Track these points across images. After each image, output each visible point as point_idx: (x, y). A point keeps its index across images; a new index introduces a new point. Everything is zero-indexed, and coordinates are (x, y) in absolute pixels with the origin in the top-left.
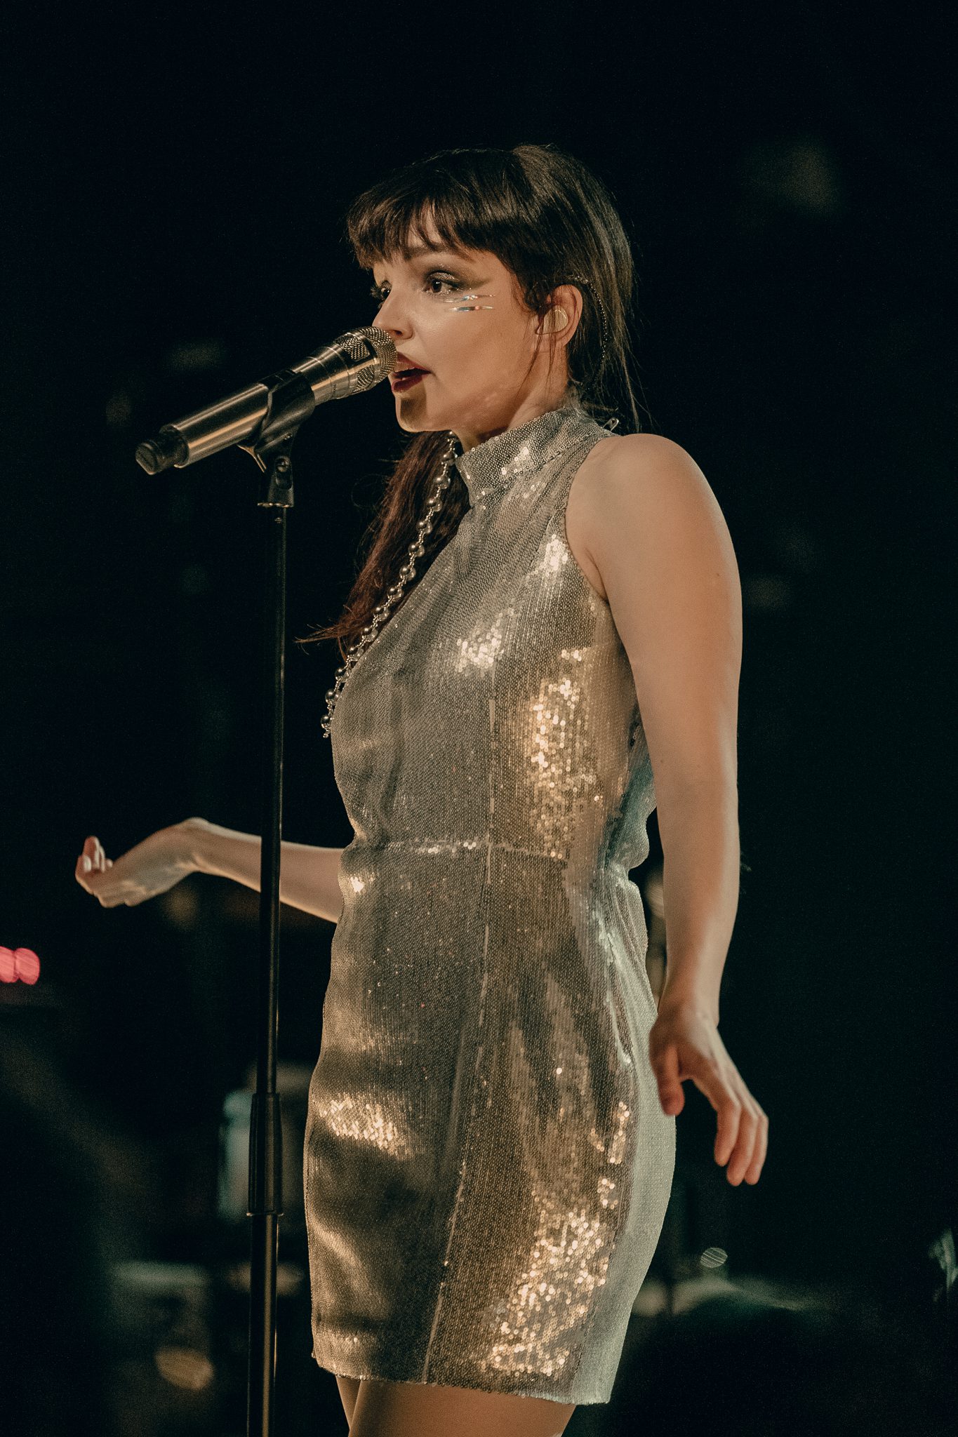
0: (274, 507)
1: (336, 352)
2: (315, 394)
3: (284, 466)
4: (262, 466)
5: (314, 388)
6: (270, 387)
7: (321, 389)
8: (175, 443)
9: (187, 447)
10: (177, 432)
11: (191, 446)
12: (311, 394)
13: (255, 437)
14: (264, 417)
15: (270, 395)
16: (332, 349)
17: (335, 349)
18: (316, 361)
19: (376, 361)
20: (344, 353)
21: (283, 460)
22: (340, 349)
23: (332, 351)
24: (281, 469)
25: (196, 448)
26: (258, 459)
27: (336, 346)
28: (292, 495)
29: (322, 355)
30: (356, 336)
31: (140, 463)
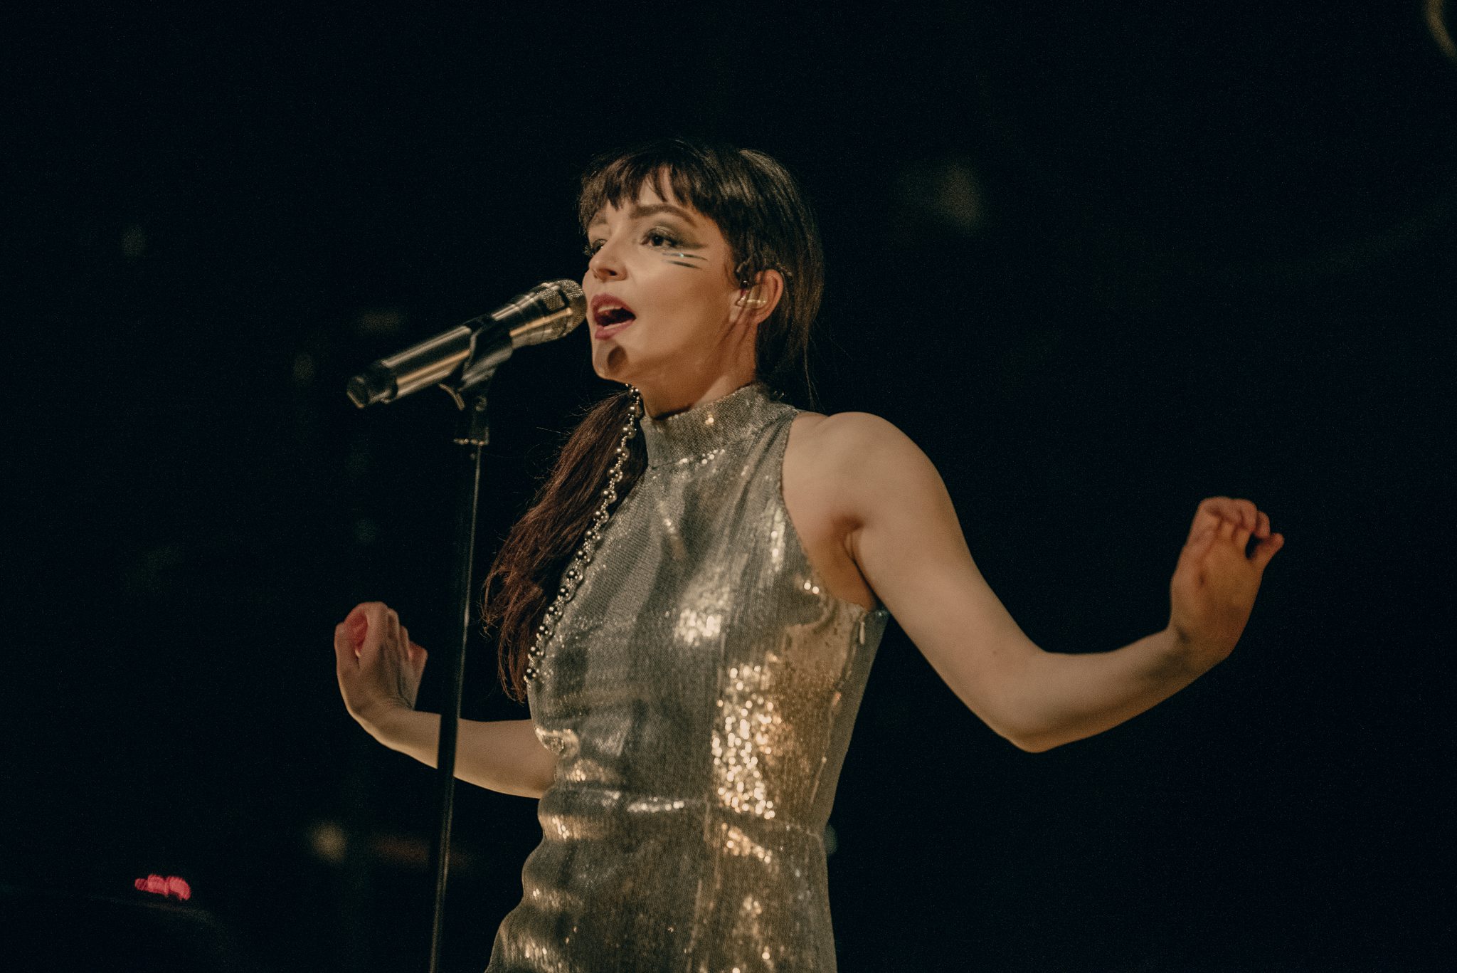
0: (469, 444)
1: (532, 301)
2: (515, 341)
3: (481, 406)
4: (461, 405)
5: (513, 333)
6: (474, 330)
7: (519, 335)
8: (386, 379)
9: (396, 384)
10: (387, 369)
11: (400, 381)
12: (511, 339)
13: (455, 378)
14: (466, 359)
15: (473, 339)
17: (532, 297)
18: (514, 308)
19: (569, 311)
20: (540, 302)
21: (481, 400)
22: (536, 297)
23: (529, 299)
24: (478, 408)
25: (404, 383)
26: (457, 398)
27: (532, 294)
28: (487, 434)
29: (519, 303)
30: (551, 287)
31: (351, 395)
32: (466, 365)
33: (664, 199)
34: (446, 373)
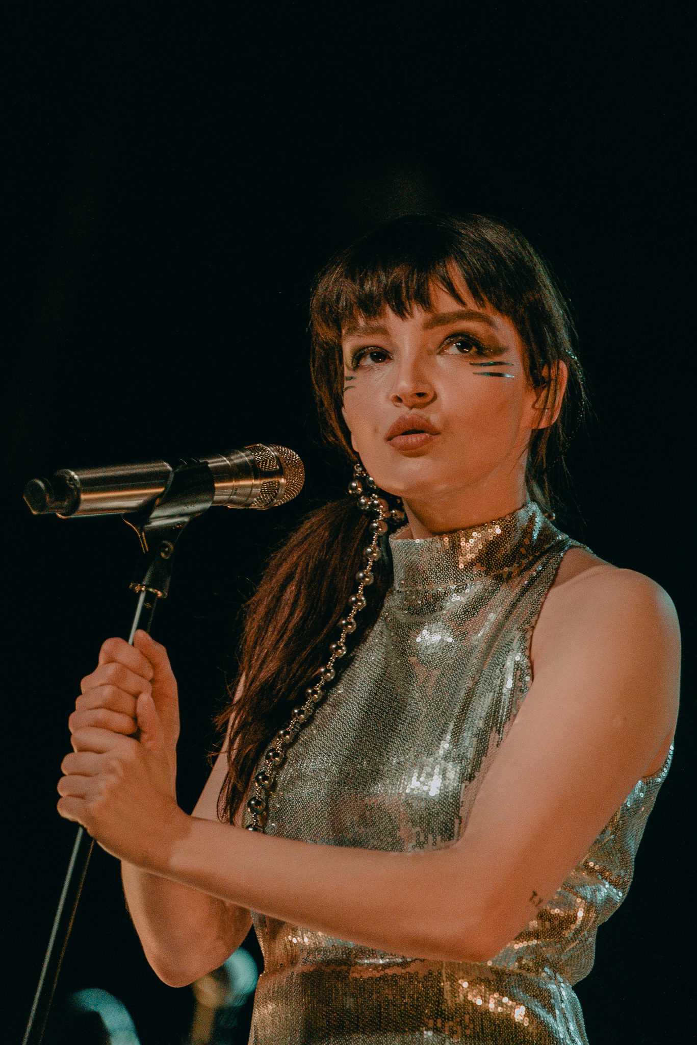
1: (247, 459)
2: (217, 494)
3: (166, 553)
4: (145, 547)
5: (216, 485)
6: (175, 470)
7: (224, 491)
9: (79, 497)
11: (82, 498)
12: (212, 490)
13: (143, 513)
14: (160, 495)
15: (173, 477)
16: (243, 454)
17: (247, 456)
18: (224, 461)
19: (282, 480)
20: (255, 462)
21: (166, 546)
22: (251, 457)
23: (242, 457)
24: (162, 554)
25: (87, 500)
26: (142, 536)
27: (248, 452)
28: (168, 583)
29: (232, 458)
30: (271, 451)
31: (24, 498)
32: (158, 501)
33: (463, 303)
34: (133, 503)
